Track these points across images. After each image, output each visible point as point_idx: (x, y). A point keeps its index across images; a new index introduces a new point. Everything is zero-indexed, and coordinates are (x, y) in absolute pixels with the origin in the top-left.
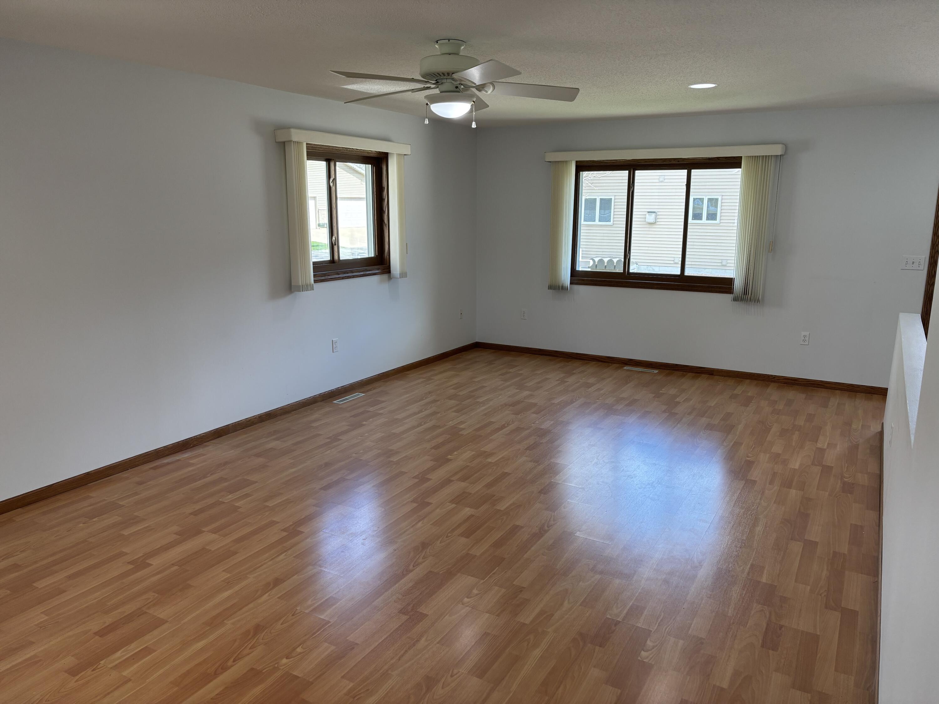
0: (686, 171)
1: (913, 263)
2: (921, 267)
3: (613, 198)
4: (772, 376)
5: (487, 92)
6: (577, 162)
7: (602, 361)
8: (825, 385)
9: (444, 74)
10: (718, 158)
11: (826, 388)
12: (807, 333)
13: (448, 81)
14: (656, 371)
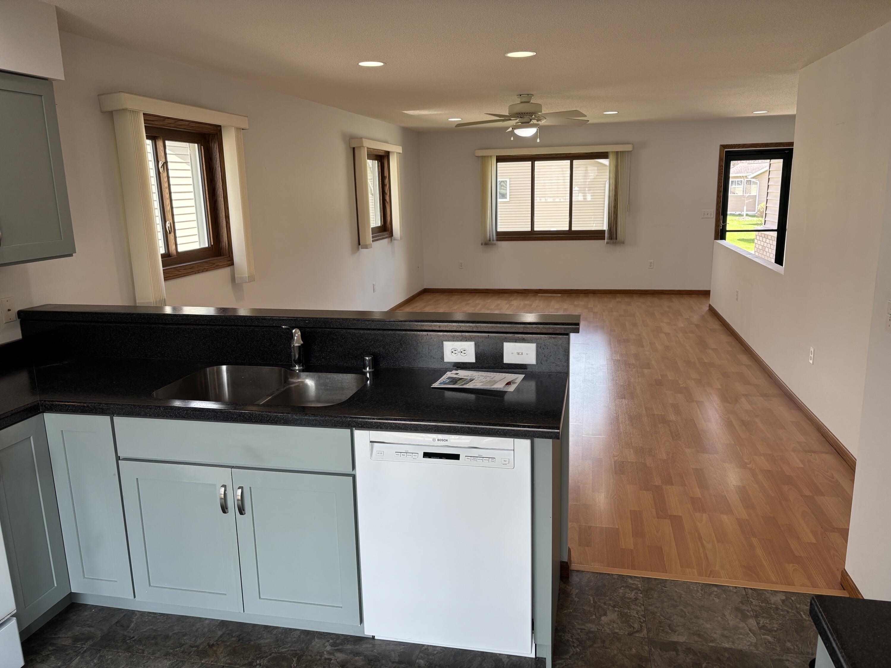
0: (569, 161)
1: (708, 214)
2: (712, 216)
3: (508, 180)
4: (632, 290)
5: (541, 122)
6: (496, 156)
7: (521, 293)
8: (665, 292)
9: (522, 113)
10: (592, 153)
11: (665, 294)
12: (652, 261)
13: (527, 116)
14: (560, 295)
